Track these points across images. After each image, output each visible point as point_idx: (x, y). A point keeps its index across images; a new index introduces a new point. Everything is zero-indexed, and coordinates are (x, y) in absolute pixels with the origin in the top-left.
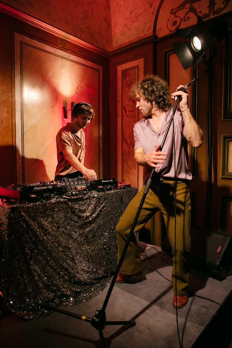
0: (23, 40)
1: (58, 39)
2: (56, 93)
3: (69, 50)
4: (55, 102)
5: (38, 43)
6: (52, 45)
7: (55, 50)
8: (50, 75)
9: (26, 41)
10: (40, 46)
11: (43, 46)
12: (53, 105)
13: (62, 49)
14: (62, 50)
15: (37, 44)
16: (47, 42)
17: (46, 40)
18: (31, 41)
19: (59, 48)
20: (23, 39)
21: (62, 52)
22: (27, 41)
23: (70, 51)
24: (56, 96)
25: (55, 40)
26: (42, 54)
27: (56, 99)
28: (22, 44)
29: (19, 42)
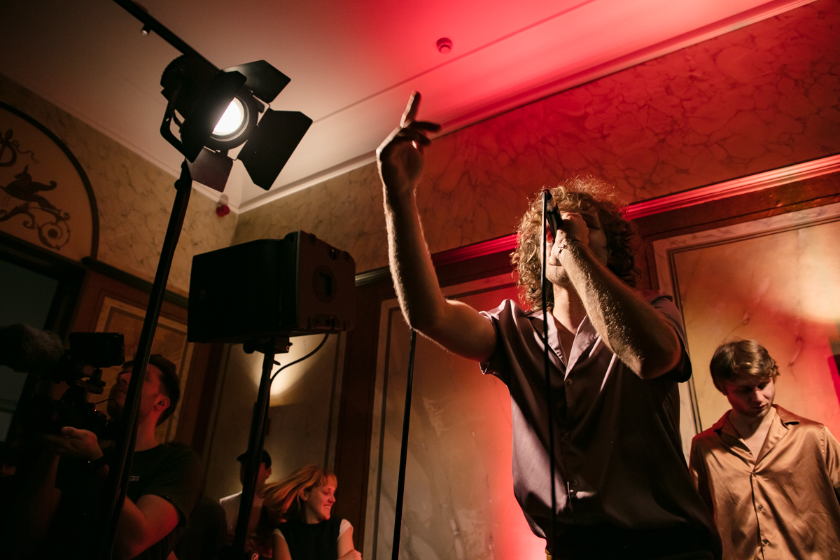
0: (674, 246)
1: (770, 194)
2: (796, 325)
3: (813, 200)
4: (798, 352)
5: (714, 232)
6: (755, 215)
7: (766, 223)
8: (763, 287)
9: (682, 245)
10: (720, 235)
11: (727, 232)
12: (792, 361)
13: (788, 208)
14: (789, 212)
15: (710, 236)
17: (734, 215)
18: (695, 237)
19: (779, 212)
20: (674, 243)
21: (790, 215)
22: (684, 242)
23: (819, 200)
24: (797, 333)
25: (762, 199)
26: (729, 250)
27: (799, 342)
28: (673, 254)
29: (665, 255)
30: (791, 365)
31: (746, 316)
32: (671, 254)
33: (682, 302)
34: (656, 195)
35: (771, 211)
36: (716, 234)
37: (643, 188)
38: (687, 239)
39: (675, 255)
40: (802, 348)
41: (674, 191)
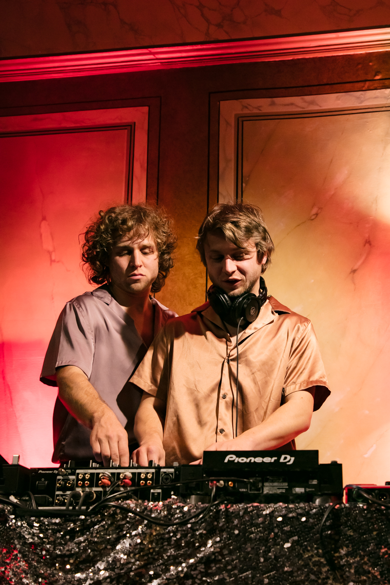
0: (246, 111)
1: (371, 61)
2: (367, 226)
4: (363, 258)
5: (297, 100)
6: (349, 86)
7: (358, 98)
8: (340, 177)
9: (256, 111)
10: (304, 104)
11: (312, 103)
12: (355, 268)
13: (387, 82)
14: (387, 88)
15: (292, 104)
16: (327, 87)
17: (325, 81)
18: (273, 104)
19: (376, 85)
20: (247, 107)
21: (388, 91)
22: (258, 108)
24: (367, 235)
25: (360, 66)
26: (310, 125)
27: (367, 245)
28: (243, 121)
29: (233, 122)
30: (354, 271)
31: (314, 211)
32: (241, 121)
33: (244, 185)
34: (233, 37)
35: (367, 83)
36: (299, 103)
37: (219, 26)
38: (263, 105)
39: (245, 122)
40: (369, 254)
41: (256, 35)
